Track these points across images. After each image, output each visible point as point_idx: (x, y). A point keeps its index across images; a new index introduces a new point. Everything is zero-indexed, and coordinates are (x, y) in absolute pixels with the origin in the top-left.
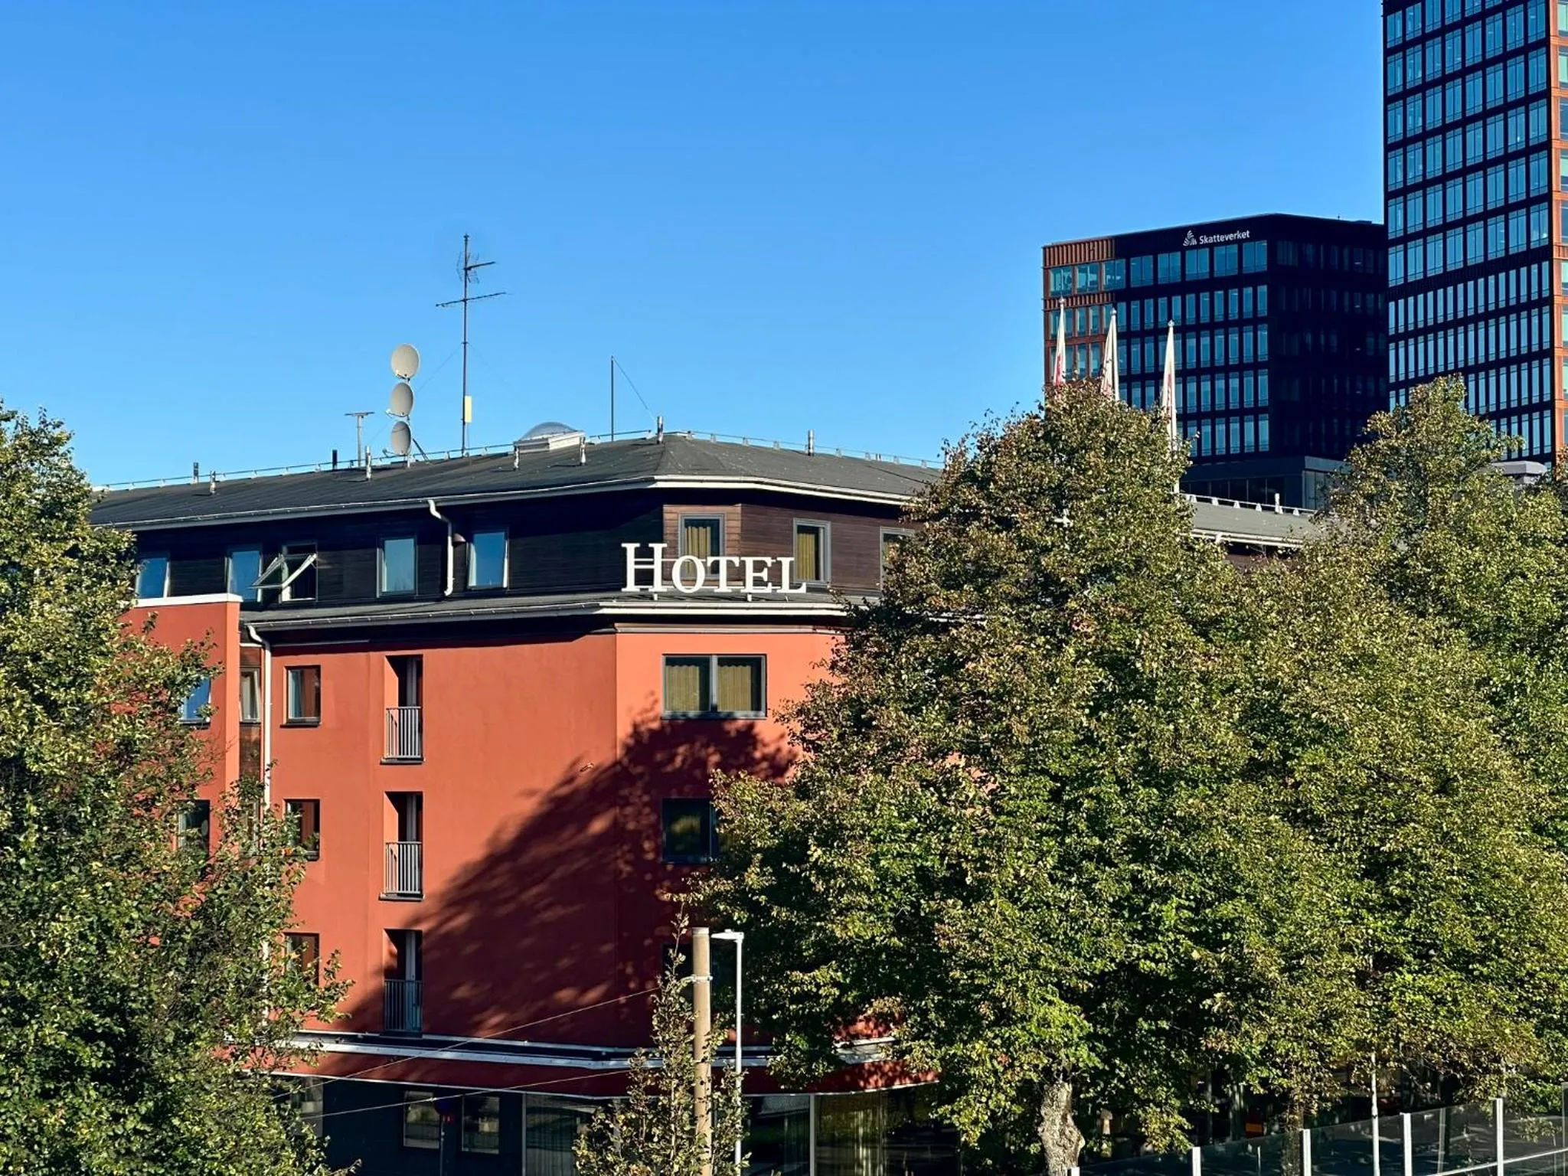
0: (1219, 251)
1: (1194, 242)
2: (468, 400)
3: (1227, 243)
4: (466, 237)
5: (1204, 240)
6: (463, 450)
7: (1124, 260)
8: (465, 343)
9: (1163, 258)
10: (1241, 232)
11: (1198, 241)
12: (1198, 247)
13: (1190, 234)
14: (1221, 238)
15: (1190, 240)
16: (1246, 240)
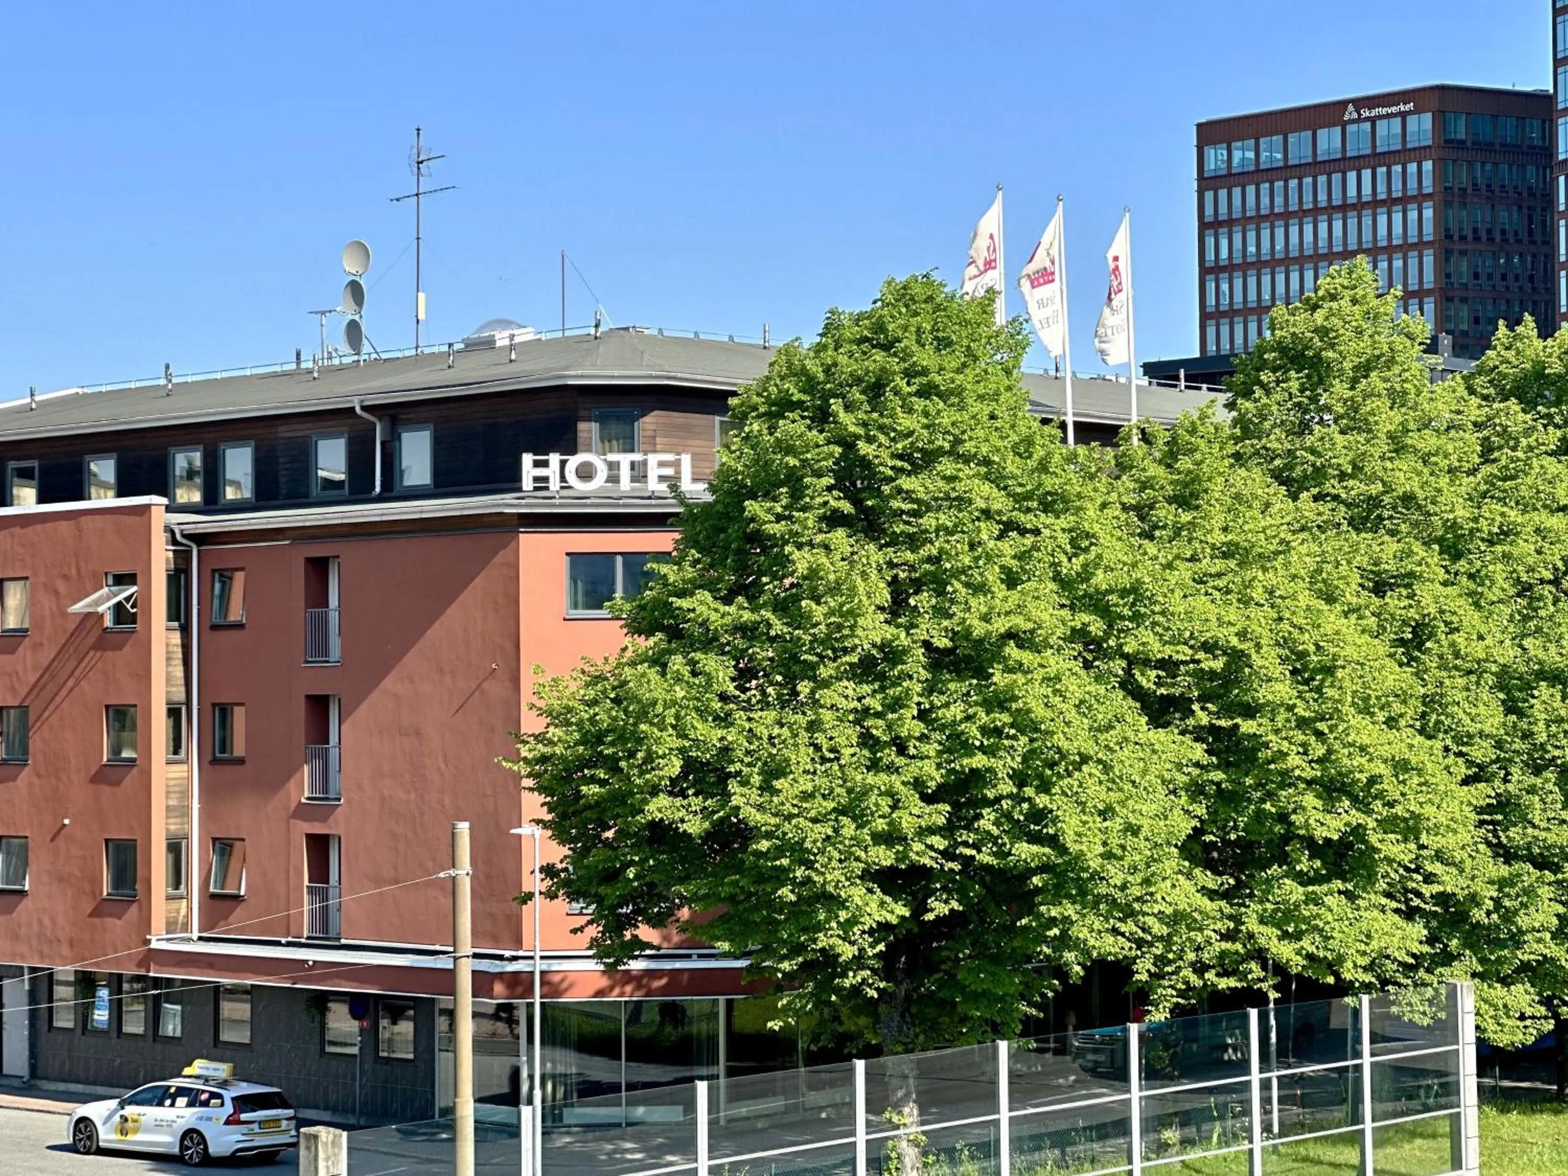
0: (1381, 126)
1: (1355, 116)
2: (422, 296)
3: (1388, 116)
4: (418, 130)
5: (1365, 113)
6: (417, 348)
7: (1281, 137)
8: (418, 239)
9: (1322, 133)
10: (1405, 104)
11: (1360, 115)
12: (1359, 120)
13: (1351, 107)
14: (1384, 111)
15: (1350, 113)
16: (1410, 112)
